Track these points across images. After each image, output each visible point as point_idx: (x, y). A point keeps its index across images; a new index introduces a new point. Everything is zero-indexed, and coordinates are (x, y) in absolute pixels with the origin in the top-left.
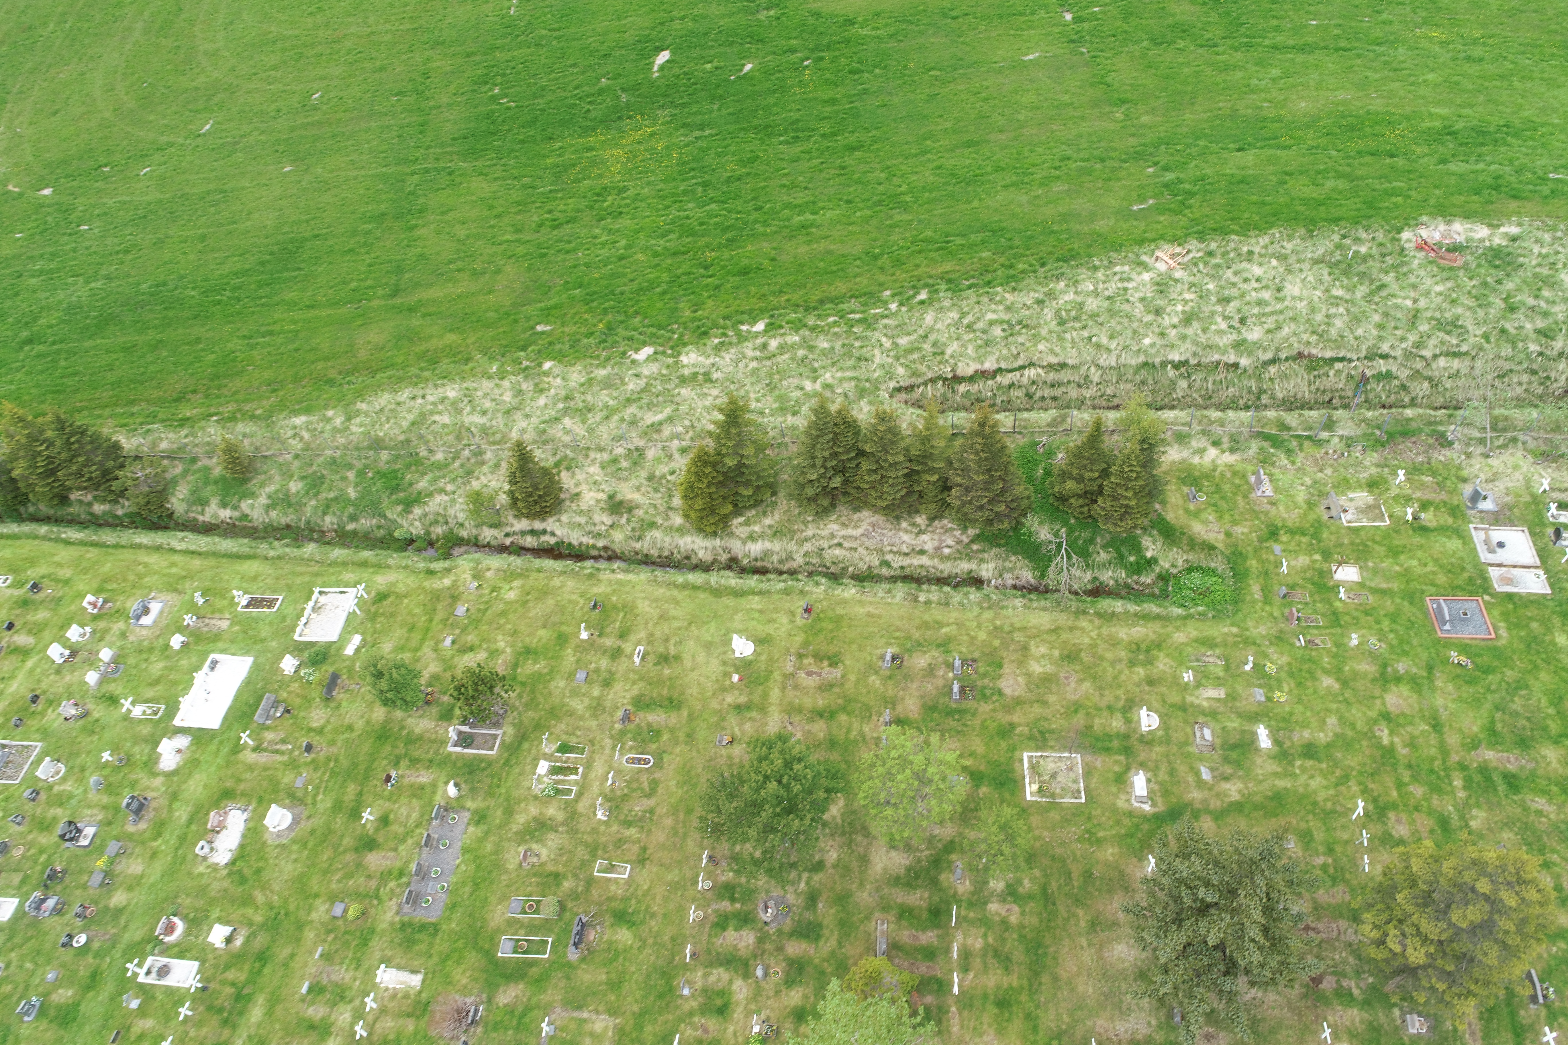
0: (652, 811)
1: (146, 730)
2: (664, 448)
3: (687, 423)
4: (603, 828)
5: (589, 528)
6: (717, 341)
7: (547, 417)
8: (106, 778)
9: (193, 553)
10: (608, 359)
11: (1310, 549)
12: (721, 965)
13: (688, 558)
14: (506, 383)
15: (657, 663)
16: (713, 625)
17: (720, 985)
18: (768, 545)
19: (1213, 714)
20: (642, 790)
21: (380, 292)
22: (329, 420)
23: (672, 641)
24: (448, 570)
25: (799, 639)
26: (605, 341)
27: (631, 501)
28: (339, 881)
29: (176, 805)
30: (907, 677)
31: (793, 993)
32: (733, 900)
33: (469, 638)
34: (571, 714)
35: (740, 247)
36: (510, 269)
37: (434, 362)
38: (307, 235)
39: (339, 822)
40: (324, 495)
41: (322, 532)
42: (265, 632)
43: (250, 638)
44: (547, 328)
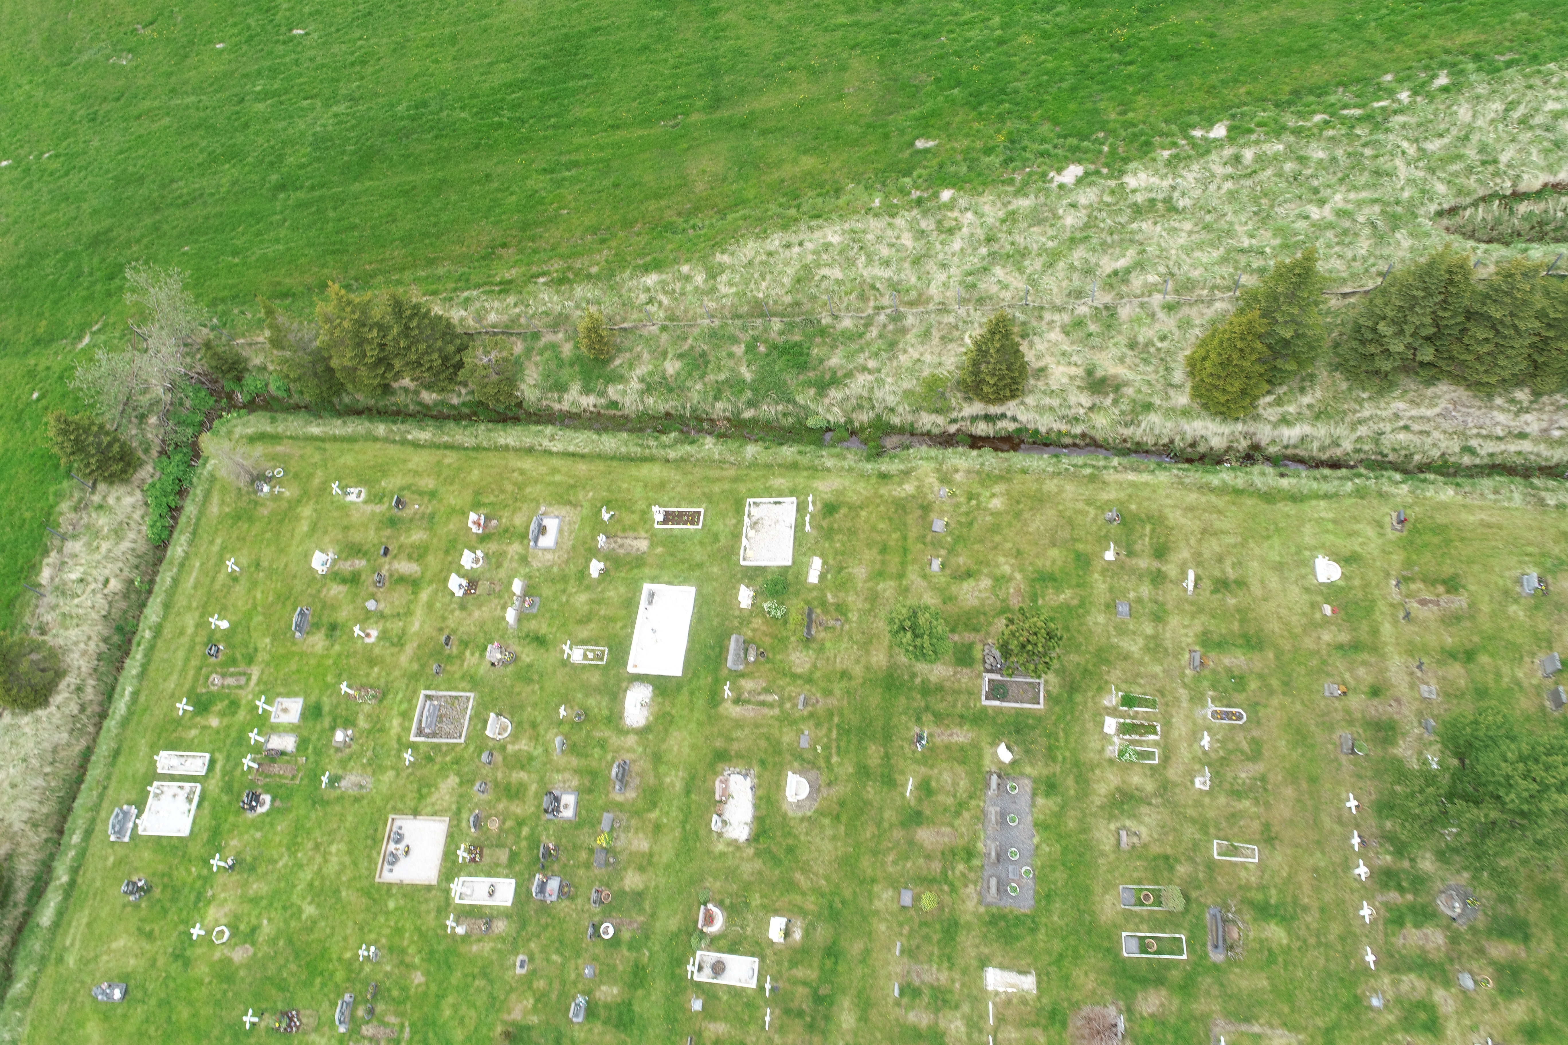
0: (1263, 779)
1: (595, 678)
2: (1142, 305)
3: (1162, 269)
4: (1207, 800)
5: (1064, 411)
6: (1166, 154)
7: (967, 267)
8: (566, 737)
9: (573, 455)
10: (1026, 184)
12: (1410, 969)
13: (1193, 445)
14: (899, 221)
15: (1215, 591)
16: (1276, 541)
17: (1416, 996)
18: (1307, 429)
20: (1242, 752)
21: (699, 103)
22: (687, 278)
23: (1228, 563)
24: (907, 473)
25: (1397, 558)
26: (1011, 160)
27: (1115, 377)
28: (895, 863)
29: (663, 769)
31: (1514, 1006)
32: (1401, 889)
33: (961, 560)
34: (1126, 657)
35: (1159, 19)
36: (857, 63)
37: (795, 196)
38: (584, 28)
39: (871, 791)
40: (711, 377)
41: (712, 420)
42: (699, 555)
43: (682, 562)
44: (930, 144)
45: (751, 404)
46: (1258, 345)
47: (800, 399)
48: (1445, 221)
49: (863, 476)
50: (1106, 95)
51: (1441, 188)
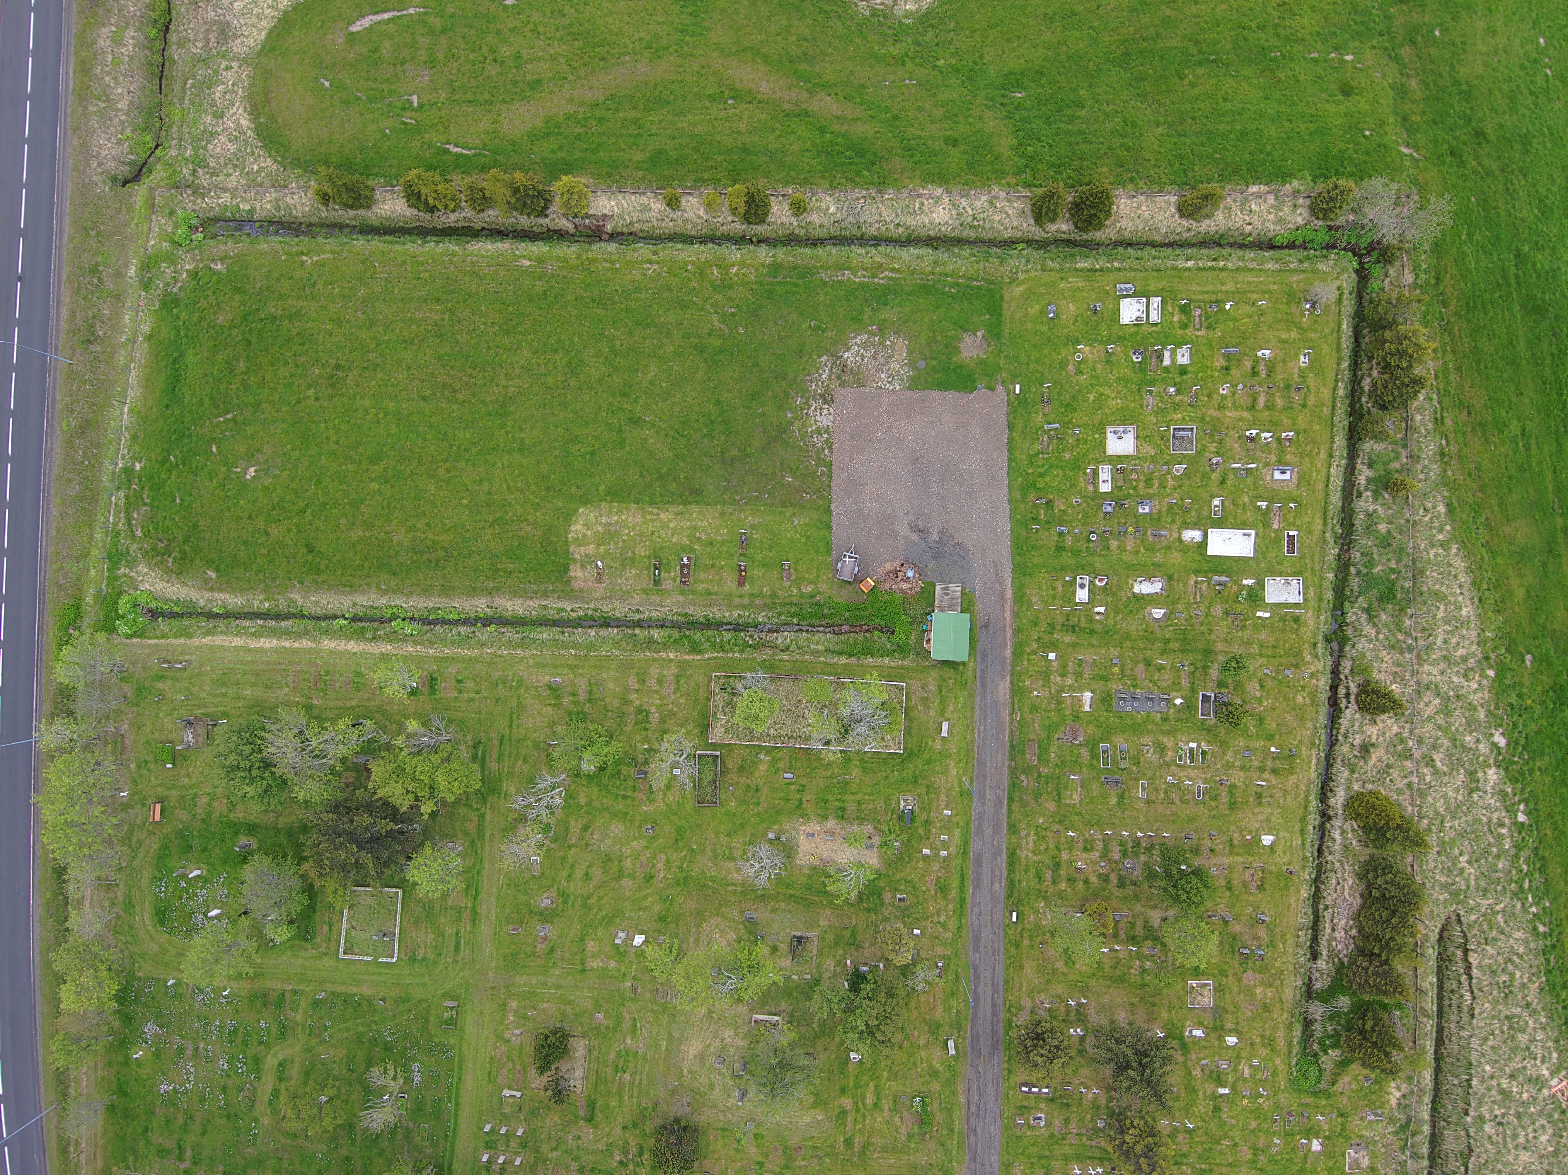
0: (1173, 803)
1: (1205, 513)
2: (1412, 772)
3: (1433, 783)
4: (1163, 780)
5: (1351, 732)
7: (1441, 685)
8: (1176, 504)
9: (1328, 480)
10: (1495, 716)
11: (1332, 1132)
12: (1105, 845)
13: (1331, 790)
15: (1256, 793)
16: (1281, 820)
17: (1096, 845)
18: (1338, 841)
19: (1235, 1070)
20: (1184, 796)
22: (1441, 529)
23: (1270, 800)
24: (1317, 655)
25: (1273, 868)
26: (1513, 708)
27: (1370, 757)
28: (1129, 655)
29: (1163, 551)
30: (1252, 926)
31: (1095, 878)
32: (1133, 847)
33: (1270, 682)
34: (1224, 753)
37: (1497, 587)
39: (1158, 644)
40: (1376, 550)
41: (1349, 549)
42: (1271, 556)
43: (1267, 548)
44: (1528, 663)
45: (1358, 573)
46: (1383, 822)
47: (1361, 599)
48: (1454, 918)
49: (1315, 635)
50: (1553, 760)
51: (1473, 917)
